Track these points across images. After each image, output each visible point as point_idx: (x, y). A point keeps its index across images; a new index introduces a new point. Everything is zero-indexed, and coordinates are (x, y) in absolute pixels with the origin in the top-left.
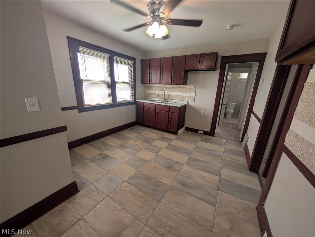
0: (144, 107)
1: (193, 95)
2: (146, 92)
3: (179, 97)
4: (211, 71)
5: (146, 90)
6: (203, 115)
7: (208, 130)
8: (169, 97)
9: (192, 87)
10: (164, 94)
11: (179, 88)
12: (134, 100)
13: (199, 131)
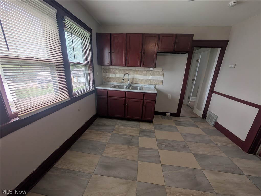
0: (109, 95)
1: (161, 78)
2: (103, 76)
3: (146, 80)
4: (180, 54)
5: (103, 73)
6: (170, 98)
7: (175, 111)
8: (133, 81)
9: (160, 70)
10: (128, 77)
11: (145, 71)
12: (93, 88)
13: (166, 114)
